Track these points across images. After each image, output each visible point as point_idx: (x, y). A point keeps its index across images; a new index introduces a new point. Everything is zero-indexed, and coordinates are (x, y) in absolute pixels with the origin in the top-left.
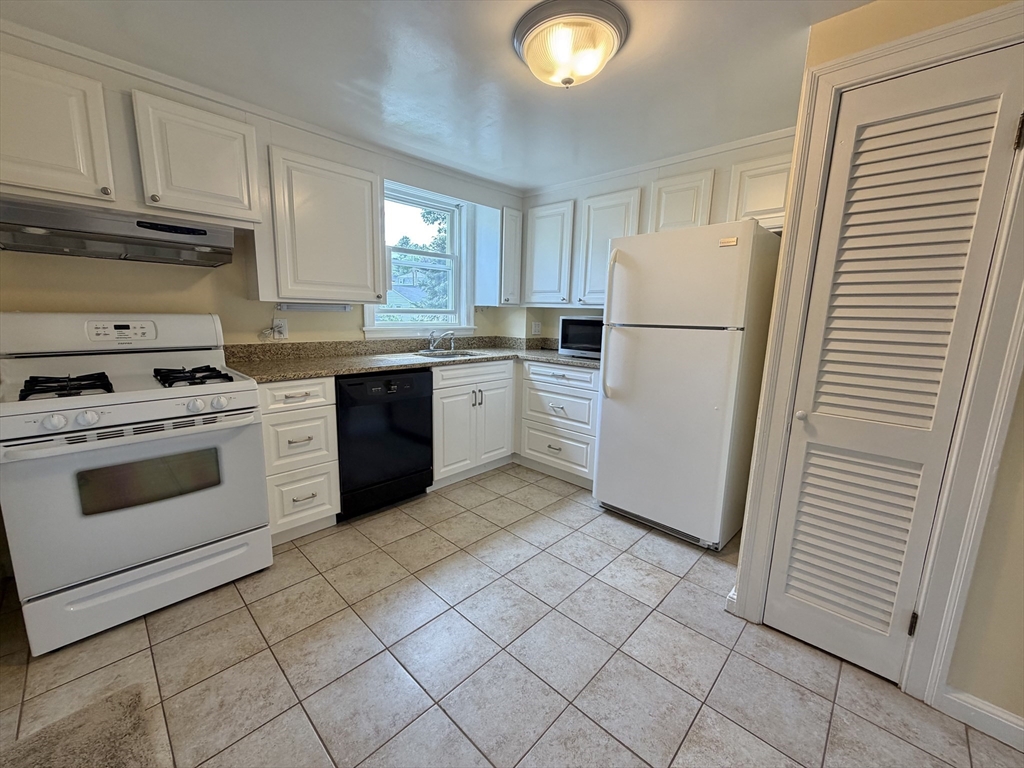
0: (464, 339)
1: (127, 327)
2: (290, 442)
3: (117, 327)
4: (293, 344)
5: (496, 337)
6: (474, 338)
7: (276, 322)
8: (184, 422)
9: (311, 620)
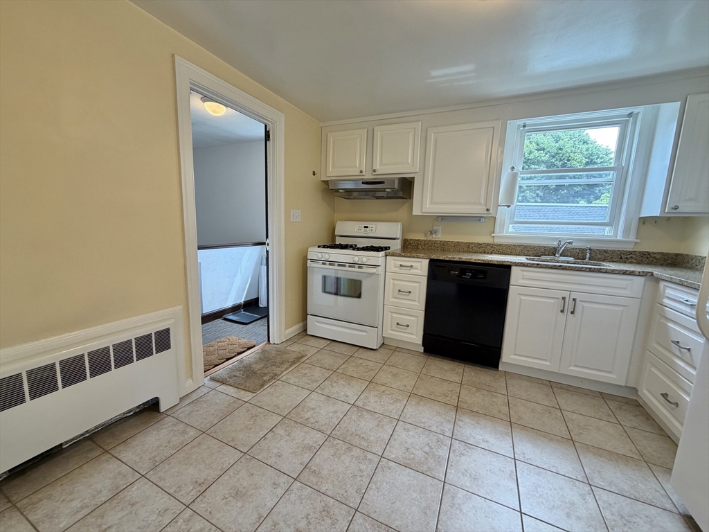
0: (614, 251)
1: (367, 227)
2: (400, 291)
3: (365, 227)
4: (441, 241)
5: (677, 255)
6: (631, 253)
7: (435, 228)
8: (352, 265)
9: (355, 375)
